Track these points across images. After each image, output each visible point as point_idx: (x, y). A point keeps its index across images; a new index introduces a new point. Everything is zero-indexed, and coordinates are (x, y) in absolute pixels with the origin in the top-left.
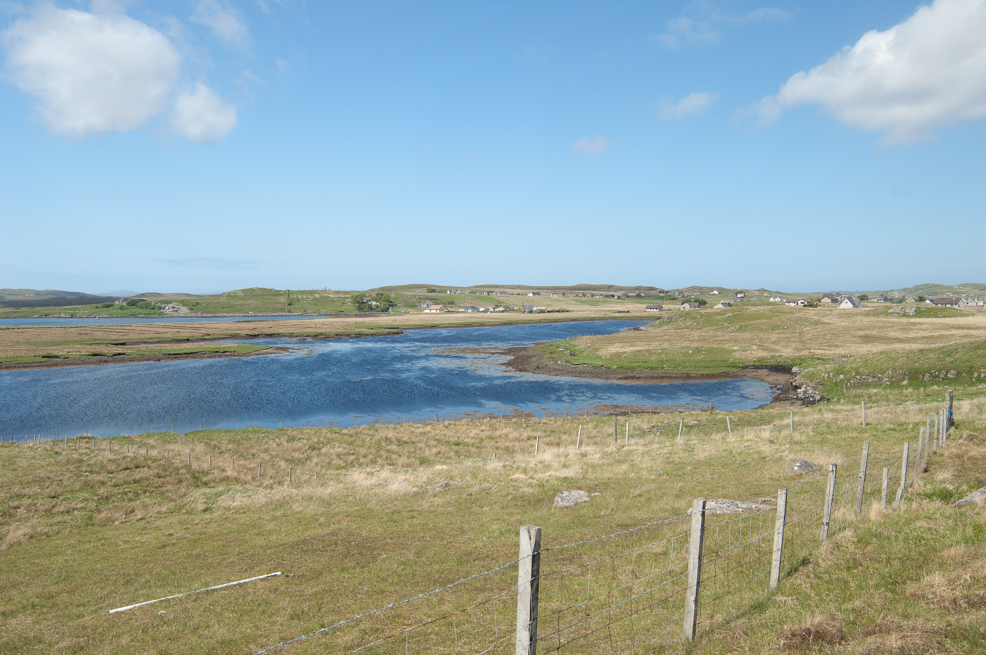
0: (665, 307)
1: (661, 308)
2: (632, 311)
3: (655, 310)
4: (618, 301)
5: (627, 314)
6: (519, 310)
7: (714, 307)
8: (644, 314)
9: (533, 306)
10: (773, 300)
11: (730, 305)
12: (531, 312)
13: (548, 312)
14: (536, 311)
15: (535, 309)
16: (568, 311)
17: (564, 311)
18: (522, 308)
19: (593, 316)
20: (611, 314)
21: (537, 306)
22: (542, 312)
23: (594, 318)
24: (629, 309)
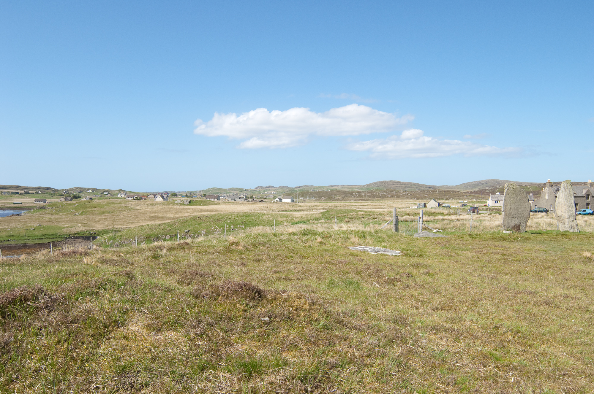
0: (48, 200)
1: (45, 201)
3: (41, 202)
4: (20, 196)
5: (21, 204)
7: (81, 200)
8: (33, 205)
10: (120, 196)
11: (91, 199)
20: (7, 205)
24: (24, 202)
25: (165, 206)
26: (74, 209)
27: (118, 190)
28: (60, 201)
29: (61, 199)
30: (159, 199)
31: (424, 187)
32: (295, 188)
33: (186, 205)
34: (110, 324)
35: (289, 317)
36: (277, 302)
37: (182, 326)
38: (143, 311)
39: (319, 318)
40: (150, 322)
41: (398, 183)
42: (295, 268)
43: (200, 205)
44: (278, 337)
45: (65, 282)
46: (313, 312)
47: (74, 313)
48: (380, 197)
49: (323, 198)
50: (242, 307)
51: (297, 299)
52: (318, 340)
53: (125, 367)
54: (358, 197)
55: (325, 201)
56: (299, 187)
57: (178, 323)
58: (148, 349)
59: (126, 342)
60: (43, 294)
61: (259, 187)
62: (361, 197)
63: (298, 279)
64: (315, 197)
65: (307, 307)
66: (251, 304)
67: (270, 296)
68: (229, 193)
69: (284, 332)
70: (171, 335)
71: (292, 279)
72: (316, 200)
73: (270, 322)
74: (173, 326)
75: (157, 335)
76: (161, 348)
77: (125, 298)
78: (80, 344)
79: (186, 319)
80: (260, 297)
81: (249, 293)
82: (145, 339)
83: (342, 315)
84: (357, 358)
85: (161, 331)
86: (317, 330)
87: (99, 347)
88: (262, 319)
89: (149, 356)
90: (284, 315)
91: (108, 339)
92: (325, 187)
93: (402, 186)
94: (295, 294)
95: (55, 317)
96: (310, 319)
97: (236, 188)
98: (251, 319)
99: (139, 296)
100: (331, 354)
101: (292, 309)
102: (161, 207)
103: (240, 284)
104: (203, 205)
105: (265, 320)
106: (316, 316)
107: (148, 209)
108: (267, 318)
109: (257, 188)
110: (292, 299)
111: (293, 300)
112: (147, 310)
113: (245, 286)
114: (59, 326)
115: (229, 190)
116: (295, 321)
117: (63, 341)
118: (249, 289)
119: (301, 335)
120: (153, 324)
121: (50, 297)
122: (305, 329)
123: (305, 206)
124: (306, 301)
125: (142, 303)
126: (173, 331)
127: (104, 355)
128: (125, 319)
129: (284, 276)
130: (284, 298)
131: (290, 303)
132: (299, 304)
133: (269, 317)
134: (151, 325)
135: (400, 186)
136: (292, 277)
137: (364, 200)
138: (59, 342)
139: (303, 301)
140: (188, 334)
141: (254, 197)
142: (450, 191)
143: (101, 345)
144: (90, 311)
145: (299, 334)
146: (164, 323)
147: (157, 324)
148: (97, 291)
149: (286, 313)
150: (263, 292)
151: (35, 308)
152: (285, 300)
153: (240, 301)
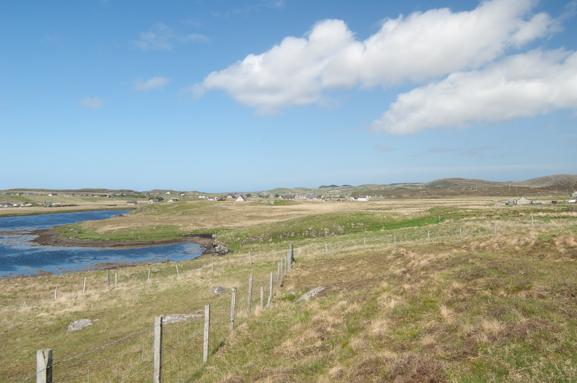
0: (138, 202)
1: (136, 203)
2: (118, 205)
3: (132, 204)
5: (115, 206)
6: (42, 205)
7: (168, 202)
8: (126, 206)
9: (52, 203)
10: (201, 197)
11: (177, 200)
12: (51, 206)
13: (63, 206)
14: (54, 206)
15: (53, 204)
16: (76, 205)
17: (73, 206)
18: (44, 204)
19: (93, 208)
20: (105, 207)
21: (55, 203)
22: (59, 206)
23: (93, 209)
24: (116, 204)
28: (149, 203)
29: (150, 201)
30: (240, 200)
31: (488, 184)
33: (271, 205)
41: (461, 181)
43: (285, 205)
48: (450, 195)
49: (393, 196)
54: (426, 195)
55: (395, 199)
64: (384, 195)
72: (386, 198)
92: (387, 185)
93: (466, 183)
102: (250, 207)
104: (288, 205)
135: (464, 183)
142: (521, 188)
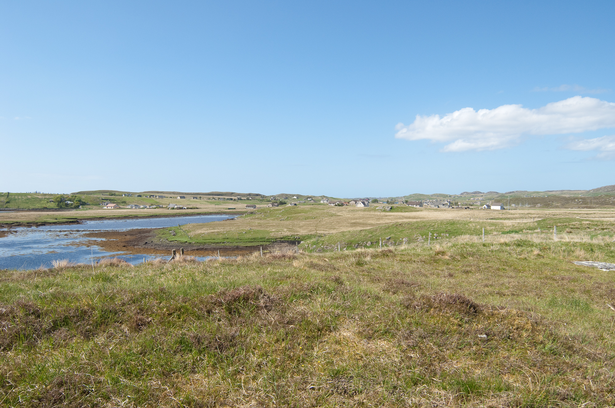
0: (257, 206)
1: (255, 207)
3: (251, 208)
5: (236, 210)
6: (166, 208)
7: (286, 206)
8: (245, 210)
10: (323, 202)
13: (185, 209)
14: (176, 209)
19: (212, 211)
20: (223, 210)
22: (181, 209)
24: (237, 207)
25: (366, 213)
26: (280, 214)
27: (321, 197)
28: (267, 207)
29: (268, 205)
30: (360, 205)
32: (506, 193)
33: (387, 211)
34: (323, 328)
35: (510, 336)
36: (495, 319)
37: (393, 336)
38: (354, 317)
39: (544, 341)
40: (361, 329)
42: (509, 283)
43: (402, 212)
44: (497, 358)
45: (280, 284)
46: (537, 333)
47: (289, 314)
49: (539, 205)
50: (456, 322)
51: (517, 317)
52: (544, 366)
53: (338, 372)
54: (581, 204)
55: (541, 208)
56: (510, 193)
57: (389, 333)
58: (360, 356)
59: (338, 347)
60: (263, 294)
61: (464, 193)
62: (585, 204)
63: (513, 295)
64: (529, 204)
65: (529, 326)
66: (466, 319)
67: (486, 311)
68: (431, 199)
69: (504, 353)
70: (381, 344)
71: (506, 294)
72: (530, 207)
73: (487, 340)
74: (383, 335)
75: (369, 343)
76: (373, 357)
77: (336, 303)
78: (296, 344)
79: (397, 329)
80: (476, 312)
81: (463, 307)
82: (357, 346)
83: (570, 339)
84: (594, 392)
85: (372, 339)
86: (543, 354)
87: (313, 349)
88: (479, 336)
89: (361, 363)
90: (503, 334)
91: (322, 342)
92: (541, 192)
94: (514, 312)
95: (273, 317)
96: (534, 341)
97: (440, 194)
98: (466, 334)
99: (349, 302)
100: (561, 383)
101: (512, 328)
102: (362, 213)
103: (453, 297)
104: (405, 212)
105: (482, 338)
106: (541, 338)
107: (350, 216)
108: (485, 336)
109: (462, 194)
110: (511, 317)
111: (513, 318)
112: (357, 317)
113: (459, 299)
114: (277, 325)
115: (432, 196)
116: (516, 342)
117: (281, 340)
118: (464, 303)
119: (523, 358)
120: (364, 331)
121: (269, 297)
122: (528, 352)
123: (516, 214)
124: (528, 320)
125: (352, 309)
126: (384, 340)
127: (318, 357)
128: (336, 324)
129: (497, 290)
130: (502, 315)
131: (509, 321)
132: (519, 322)
133: (486, 334)
134: (362, 332)
136: (506, 291)
137: (590, 208)
138: (277, 341)
139: (524, 320)
140: (399, 344)
141: (459, 203)
143: (315, 348)
144: (305, 313)
145: (522, 356)
146: (375, 332)
147: (368, 332)
148: (309, 295)
149: (506, 331)
150: (478, 306)
151: (255, 307)
152: (504, 318)
153: (454, 314)
